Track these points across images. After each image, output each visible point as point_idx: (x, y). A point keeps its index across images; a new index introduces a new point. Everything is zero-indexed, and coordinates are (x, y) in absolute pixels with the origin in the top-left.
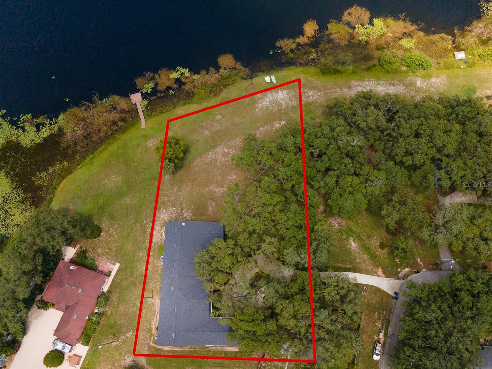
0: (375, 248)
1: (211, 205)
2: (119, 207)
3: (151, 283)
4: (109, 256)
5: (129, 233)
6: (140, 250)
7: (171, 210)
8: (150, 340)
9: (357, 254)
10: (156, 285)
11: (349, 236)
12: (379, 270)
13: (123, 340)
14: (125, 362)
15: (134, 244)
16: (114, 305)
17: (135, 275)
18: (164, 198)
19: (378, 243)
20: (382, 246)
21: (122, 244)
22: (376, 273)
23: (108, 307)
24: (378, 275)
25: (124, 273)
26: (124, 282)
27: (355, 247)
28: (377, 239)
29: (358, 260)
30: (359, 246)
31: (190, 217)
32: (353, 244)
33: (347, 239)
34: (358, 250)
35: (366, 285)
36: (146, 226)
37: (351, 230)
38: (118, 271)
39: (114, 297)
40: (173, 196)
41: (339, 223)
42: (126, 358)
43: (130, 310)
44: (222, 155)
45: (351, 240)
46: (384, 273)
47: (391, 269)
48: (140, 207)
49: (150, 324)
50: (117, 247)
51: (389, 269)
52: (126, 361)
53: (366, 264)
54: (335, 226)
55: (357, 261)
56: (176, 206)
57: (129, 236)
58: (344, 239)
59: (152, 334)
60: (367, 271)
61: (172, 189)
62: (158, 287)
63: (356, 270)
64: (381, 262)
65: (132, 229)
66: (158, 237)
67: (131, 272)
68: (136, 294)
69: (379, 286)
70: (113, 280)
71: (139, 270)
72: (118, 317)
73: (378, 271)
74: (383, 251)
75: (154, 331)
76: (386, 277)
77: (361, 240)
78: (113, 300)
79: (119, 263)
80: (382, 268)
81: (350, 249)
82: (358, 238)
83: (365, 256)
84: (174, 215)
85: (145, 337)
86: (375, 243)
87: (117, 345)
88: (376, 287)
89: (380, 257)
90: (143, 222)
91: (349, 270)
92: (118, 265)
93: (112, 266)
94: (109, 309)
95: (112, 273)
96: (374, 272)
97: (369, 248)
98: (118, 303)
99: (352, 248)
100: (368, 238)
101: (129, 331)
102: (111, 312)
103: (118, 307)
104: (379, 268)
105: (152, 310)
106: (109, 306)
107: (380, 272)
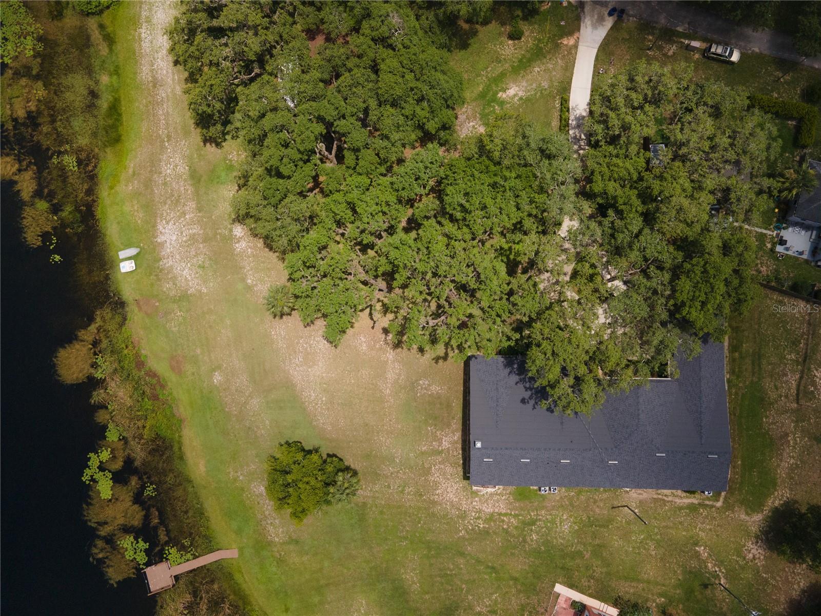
0: (521, 48)
1: (426, 389)
2: (427, 597)
3: (597, 510)
4: (539, 609)
5: (488, 567)
6: (525, 541)
7: (436, 476)
8: (712, 506)
9: (532, 85)
10: (601, 500)
11: (494, 99)
12: (565, 42)
13: (715, 565)
14: (759, 558)
15: (512, 554)
16: (643, 589)
17: (580, 548)
18: (409, 494)
19: (510, 42)
20: (515, 36)
21: (511, 583)
22: (570, 49)
23: (649, 604)
24: (576, 46)
25: (577, 573)
26: (594, 571)
27: (517, 89)
28: (501, 44)
29: (545, 84)
30: (515, 82)
31: (453, 433)
32: (511, 92)
33: (502, 103)
34: (524, 84)
35: (594, 71)
36: (473, 530)
37: (482, 95)
38: (571, 586)
39: (627, 590)
40: (404, 473)
41: (468, 118)
42: (751, 556)
43: (653, 553)
44: (310, 367)
45: (504, 96)
46: (570, 34)
47: (563, 19)
48: (429, 548)
49: (681, 508)
50: (519, 592)
51: (563, 23)
52: (757, 556)
53: (554, 69)
54: (473, 126)
55: (546, 87)
56: (426, 466)
57: (493, 568)
58: (502, 109)
59: (699, 504)
60: (567, 66)
61: (387, 477)
62: (605, 496)
63: (565, 89)
64: (549, 38)
65: (478, 561)
66: (498, 501)
67: (573, 558)
68: (621, 543)
69: (597, 46)
70: (591, 596)
71: (569, 540)
72: (670, 579)
73: (566, 45)
74: (527, 34)
75: (694, 500)
76: (579, 30)
77: (502, 75)
78: (634, 594)
79: (554, 586)
80: (561, 37)
81: (521, 99)
82: (499, 80)
83: (537, 69)
84: (449, 470)
85: (706, 517)
86: (509, 49)
87: (726, 578)
88: (598, 50)
89: (539, 40)
90: (463, 538)
91: (565, 102)
92: (559, 588)
93: (561, 602)
94: (654, 601)
95: (577, 600)
96: (570, 53)
97: (520, 61)
98: (638, 581)
99: (521, 94)
100: (500, 62)
101: (697, 555)
102: (661, 595)
103: (648, 582)
104: (561, 43)
105: (652, 505)
106: (647, 600)
107: (569, 41)
